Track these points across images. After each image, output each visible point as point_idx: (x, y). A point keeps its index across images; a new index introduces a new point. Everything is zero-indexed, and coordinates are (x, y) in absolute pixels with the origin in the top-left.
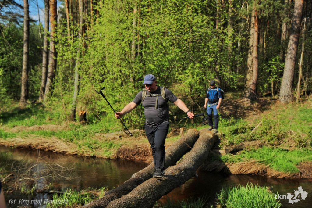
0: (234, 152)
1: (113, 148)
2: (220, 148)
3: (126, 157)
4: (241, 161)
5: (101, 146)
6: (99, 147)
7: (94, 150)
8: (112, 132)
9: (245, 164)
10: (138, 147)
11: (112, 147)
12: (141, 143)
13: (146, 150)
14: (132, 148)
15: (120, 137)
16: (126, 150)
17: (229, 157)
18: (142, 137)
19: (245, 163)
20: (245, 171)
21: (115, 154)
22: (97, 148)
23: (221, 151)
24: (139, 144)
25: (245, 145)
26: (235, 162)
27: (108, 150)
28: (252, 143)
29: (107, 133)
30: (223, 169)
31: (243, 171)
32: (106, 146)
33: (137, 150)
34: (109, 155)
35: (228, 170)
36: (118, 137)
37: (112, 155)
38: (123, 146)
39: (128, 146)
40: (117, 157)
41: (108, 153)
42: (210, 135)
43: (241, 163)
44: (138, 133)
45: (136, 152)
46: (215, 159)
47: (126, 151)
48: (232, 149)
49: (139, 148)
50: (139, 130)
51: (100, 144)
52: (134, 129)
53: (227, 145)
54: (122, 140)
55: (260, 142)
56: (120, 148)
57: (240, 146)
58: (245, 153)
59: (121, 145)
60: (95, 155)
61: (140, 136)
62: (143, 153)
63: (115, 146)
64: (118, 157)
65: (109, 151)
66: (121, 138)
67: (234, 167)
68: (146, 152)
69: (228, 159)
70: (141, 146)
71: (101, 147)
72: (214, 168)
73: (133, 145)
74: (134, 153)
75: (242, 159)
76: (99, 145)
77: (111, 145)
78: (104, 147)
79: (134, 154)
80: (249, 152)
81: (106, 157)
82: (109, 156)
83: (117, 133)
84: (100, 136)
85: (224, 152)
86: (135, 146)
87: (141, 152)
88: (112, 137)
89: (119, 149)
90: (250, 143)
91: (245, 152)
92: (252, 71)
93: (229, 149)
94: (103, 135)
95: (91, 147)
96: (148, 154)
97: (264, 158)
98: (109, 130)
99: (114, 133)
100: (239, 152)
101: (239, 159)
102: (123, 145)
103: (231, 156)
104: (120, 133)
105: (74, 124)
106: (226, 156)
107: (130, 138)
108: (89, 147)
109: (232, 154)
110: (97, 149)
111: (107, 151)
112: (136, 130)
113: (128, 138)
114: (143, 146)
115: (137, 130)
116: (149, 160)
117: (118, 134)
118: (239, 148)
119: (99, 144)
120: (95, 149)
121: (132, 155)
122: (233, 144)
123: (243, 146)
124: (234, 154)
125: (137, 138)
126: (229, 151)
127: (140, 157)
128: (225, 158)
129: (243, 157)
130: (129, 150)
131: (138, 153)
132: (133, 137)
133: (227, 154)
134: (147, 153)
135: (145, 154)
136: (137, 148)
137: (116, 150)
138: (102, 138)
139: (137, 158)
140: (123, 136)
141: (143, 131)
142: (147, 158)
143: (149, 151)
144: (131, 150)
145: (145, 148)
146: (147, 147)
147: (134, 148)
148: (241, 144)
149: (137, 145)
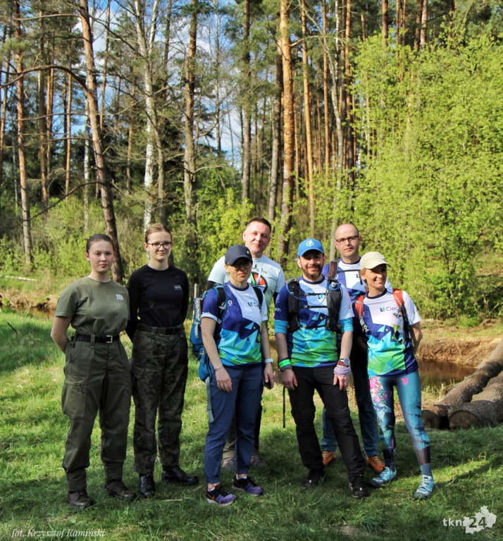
3: (424, 356)
10: (441, 342)
12: (444, 338)
13: (453, 346)
14: (432, 343)
18: (440, 329)
33: (440, 346)
44: (432, 324)
45: (438, 349)
49: (443, 344)
50: (433, 320)
61: (437, 328)
62: (449, 350)
68: (452, 349)
70: (445, 341)
73: (433, 340)
79: (435, 351)
86: (436, 341)
87: (446, 350)
115: (431, 320)
116: (458, 360)
121: (433, 352)
127: (443, 356)
130: (428, 346)
131: (441, 351)
134: (454, 351)
135: (451, 352)
136: (439, 344)
139: (441, 358)
141: (440, 321)
142: (454, 357)
143: (458, 348)
144: (431, 346)
145: (451, 344)
146: (455, 342)
147: (435, 343)
149: (439, 340)
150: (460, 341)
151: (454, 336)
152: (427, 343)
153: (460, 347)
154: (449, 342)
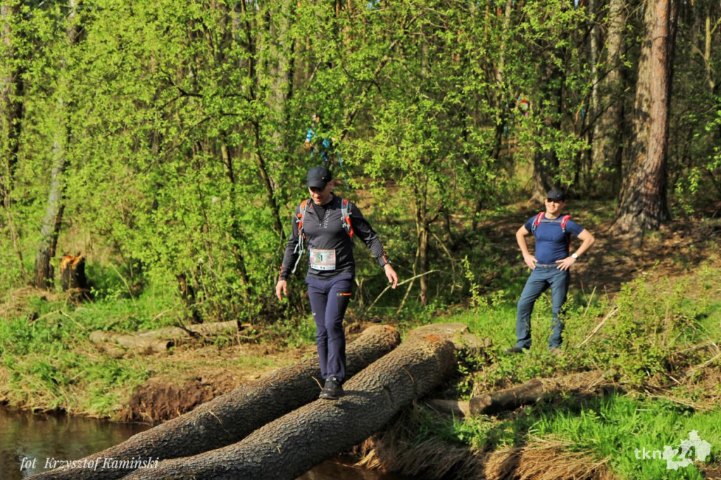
1: (120, 384)
2: (457, 395)
3: (159, 416)
5: (86, 375)
6: (79, 379)
7: (62, 390)
8: (149, 329)
10: (204, 381)
11: (119, 379)
14: (181, 386)
15: (170, 345)
16: (163, 391)
17: (479, 427)
18: (240, 346)
21: (124, 406)
22: (71, 382)
23: (461, 406)
24: (212, 372)
27: (107, 391)
28: (571, 380)
29: (132, 333)
32: (102, 377)
33: (198, 393)
34: (104, 407)
36: (163, 345)
37: (117, 407)
38: (154, 380)
40: (131, 416)
41: (103, 401)
42: (426, 350)
44: (229, 334)
45: (193, 400)
46: (431, 434)
47: (161, 396)
48: (489, 401)
49: (206, 388)
50: (236, 323)
51: (86, 370)
52: (220, 321)
55: (602, 379)
56: (144, 384)
57: (526, 390)
59: (148, 376)
60: (62, 408)
61: (236, 344)
63: (128, 377)
64: (134, 416)
65: (108, 394)
66: (171, 349)
69: (472, 435)
70: (214, 381)
71: (86, 380)
72: (423, 465)
73: (189, 376)
74: (188, 404)
76: (82, 374)
77: (118, 372)
78: (95, 379)
79: (185, 405)
81: (97, 416)
82: (105, 411)
84: (106, 341)
85: (469, 409)
86: (193, 380)
88: (145, 344)
89: (140, 387)
90: (566, 379)
93: (480, 399)
94: (115, 337)
95: (54, 381)
97: (592, 435)
98: (140, 322)
103: (485, 424)
104: (176, 333)
105: (44, 298)
106: (472, 422)
108: (44, 378)
109: (492, 418)
110: (71, 387)
111: (102, 392)
112: (225, 324)
113: (192, 351)
114: (219, 379)
115: (229, 325)
118: (521, 396)
120: (66, 385)
121: (180, 408)
123: (537, 390)
124: (498, 419)
125: (222, 351)
130: (171, 392)
132: (211, 348)
133: (473, 415)
137: (131, 392)
138: (109, 349)
140: (180, 344)
141: (252, 328)
144: (177, 393)
145: (224, 387)
146: (233, 383)
147: (189, 386)
148: (531, 384)
149: (203, 377)
152: (170, 384)
154: (220, 382)
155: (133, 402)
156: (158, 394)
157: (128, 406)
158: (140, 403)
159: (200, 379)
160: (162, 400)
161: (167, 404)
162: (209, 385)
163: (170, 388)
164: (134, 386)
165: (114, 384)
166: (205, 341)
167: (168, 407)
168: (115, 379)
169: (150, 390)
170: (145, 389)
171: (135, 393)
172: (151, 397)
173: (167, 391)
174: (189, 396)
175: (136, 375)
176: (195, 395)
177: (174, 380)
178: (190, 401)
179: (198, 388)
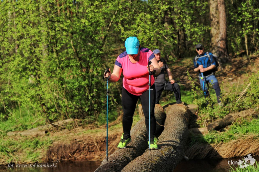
0: (220, 128)
1: (40, 147)
2: (198, 126)
3: (61, 158)
4: (234, 138)
5: (20, 147)
6: (17, 149)
7: (11, 155)
8: (32, 128)
9: (241, 143)
10: (78, 140)
11: (38, 145)
12: (81, 136)
13: (90, 143)
14: (69, 143)
15: (46, 132)
16: (61, 147)
17: (215, 136)
18: (78, 128)
19: (239, 141)
20: (241, 152)
21: (44, 156)
22: (14, 151)
23: (201, 130)
24: (78, 137)
25: (234, 116)
26: (224, 141)
27: (33, 152)
28: (242, 114)
29: (25, 130)
30: (208, 154)
31: (239, 152)
32: (29, 146)
33: (77, 145)
34: (35, 158)
35: (217, 154)
36: (44, 132)
37: (41, 157)
38: (56, 143)
39: (63, 141)
40: (48, 160)
41: (34, 155)
43: (234, 141)
44: (71, 124)
45: (76, 148)
46: (196, 141)
47: (61, 149)
48: (217, 124)
49: (80, 142)
50: (71, 119)
51: (19, 145)
52: (64, 119)
53: (209, 120)
54: (50, 136)
55: (254, 111)
56: (52, 145)
57: (227, 119)
58: (235, 128)
59: (52, 142)
60: (13, 162)
61: (76, 127)
62: (87, 148)
63: (43, 144)
65: (35, 152)
66: (48, 133)
67: (225, 149)
68: (90, 147)
69: (214, 139)
70: (82, 139)
71: (21, 149)
72: (195, 154)
73: (71, 139)
74: (74, 150)
75: (234, 135)
76: (18, 147)
77: (37, 143)
78: (26, 147)
79: (72, 151)
80: (240, 126)
81: (32, 162)
83: (40, 127)
84: (16, 135)
85: (207, 130)
86: (73, 140)
87: (84, 147)
88: (34, 134)
89: (50, 147)
90: (240, 114)
91: (235, 126)
92: (218, 22)
93: (213, 124)
94: (19, 133)
95: (6, 151)
96: (94, 148)
98: (26, 126)
99: (35, 129)
100: (227, 128)
101: (230, 136)
102: (54, 141)
103: (216, 134)
104: (45, 127)
106: (210, 134)
107: (61, 132)
108: (2, 151)
109: (218, 132)
110: (15, 153)
111: (31, 153)
112: (67, 121)
113: (58, 133)
114: (85, 138)
115: (69, 120)
116: (97, 156)
117: (43, 129)
118: (226, 122)
119: (17, 145)
121: (70, 153)
122: (215, 118)
123: (231, 119)
124: (220, 132)
125: (71, 131)
126: (214, 127)
127: (82, 155)
128: (210, 137)
129: (236, 132)
130: (65, 146)
131: (79, 150)
132: (65, 130)
133: (210, 132)
134: (92, 148)
135: (89, 149)
137: (46, 150)
138: (18, 138)
139: (79, 157)
140: (51, 131)
141: (79, 120)
142: (92, 154)
143: (96, 144)
144: (68, 146)
145: (88, 141)
146: (92, 139)
147: (72, 143)
148: (228, 117)
149: (77, 138)
150: (97, 137)
151: (92, 132)
152: (64, 143)
153: (97, 143)
154: (86, 139)
155: (48, 154)
156: (59, 148)
157: (46, 156)
158: (51, 154)
159: (76, 140)
160: (61, 151)
161: (64, 152)
162: (81, 141)
163: (64, 145)
164: (47, 147)
165: (36, 148)
166: (62, 128)
167: (64, 153)
168: (36, 146)
169: (55, 147)
170: (53, 147)
171: (48, 149)
172: (56, 150)
173: (63, 147)
174: (73, 147)
175: (47, 142)
176: (76, 146)
177: (65, 141)
178: (74, 149)
179: (77, 143)
